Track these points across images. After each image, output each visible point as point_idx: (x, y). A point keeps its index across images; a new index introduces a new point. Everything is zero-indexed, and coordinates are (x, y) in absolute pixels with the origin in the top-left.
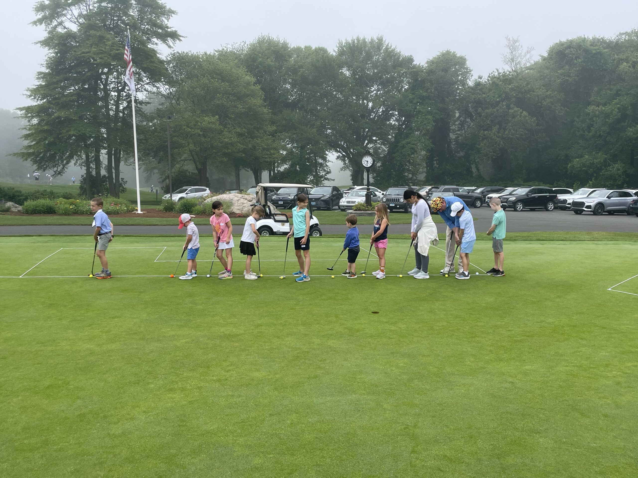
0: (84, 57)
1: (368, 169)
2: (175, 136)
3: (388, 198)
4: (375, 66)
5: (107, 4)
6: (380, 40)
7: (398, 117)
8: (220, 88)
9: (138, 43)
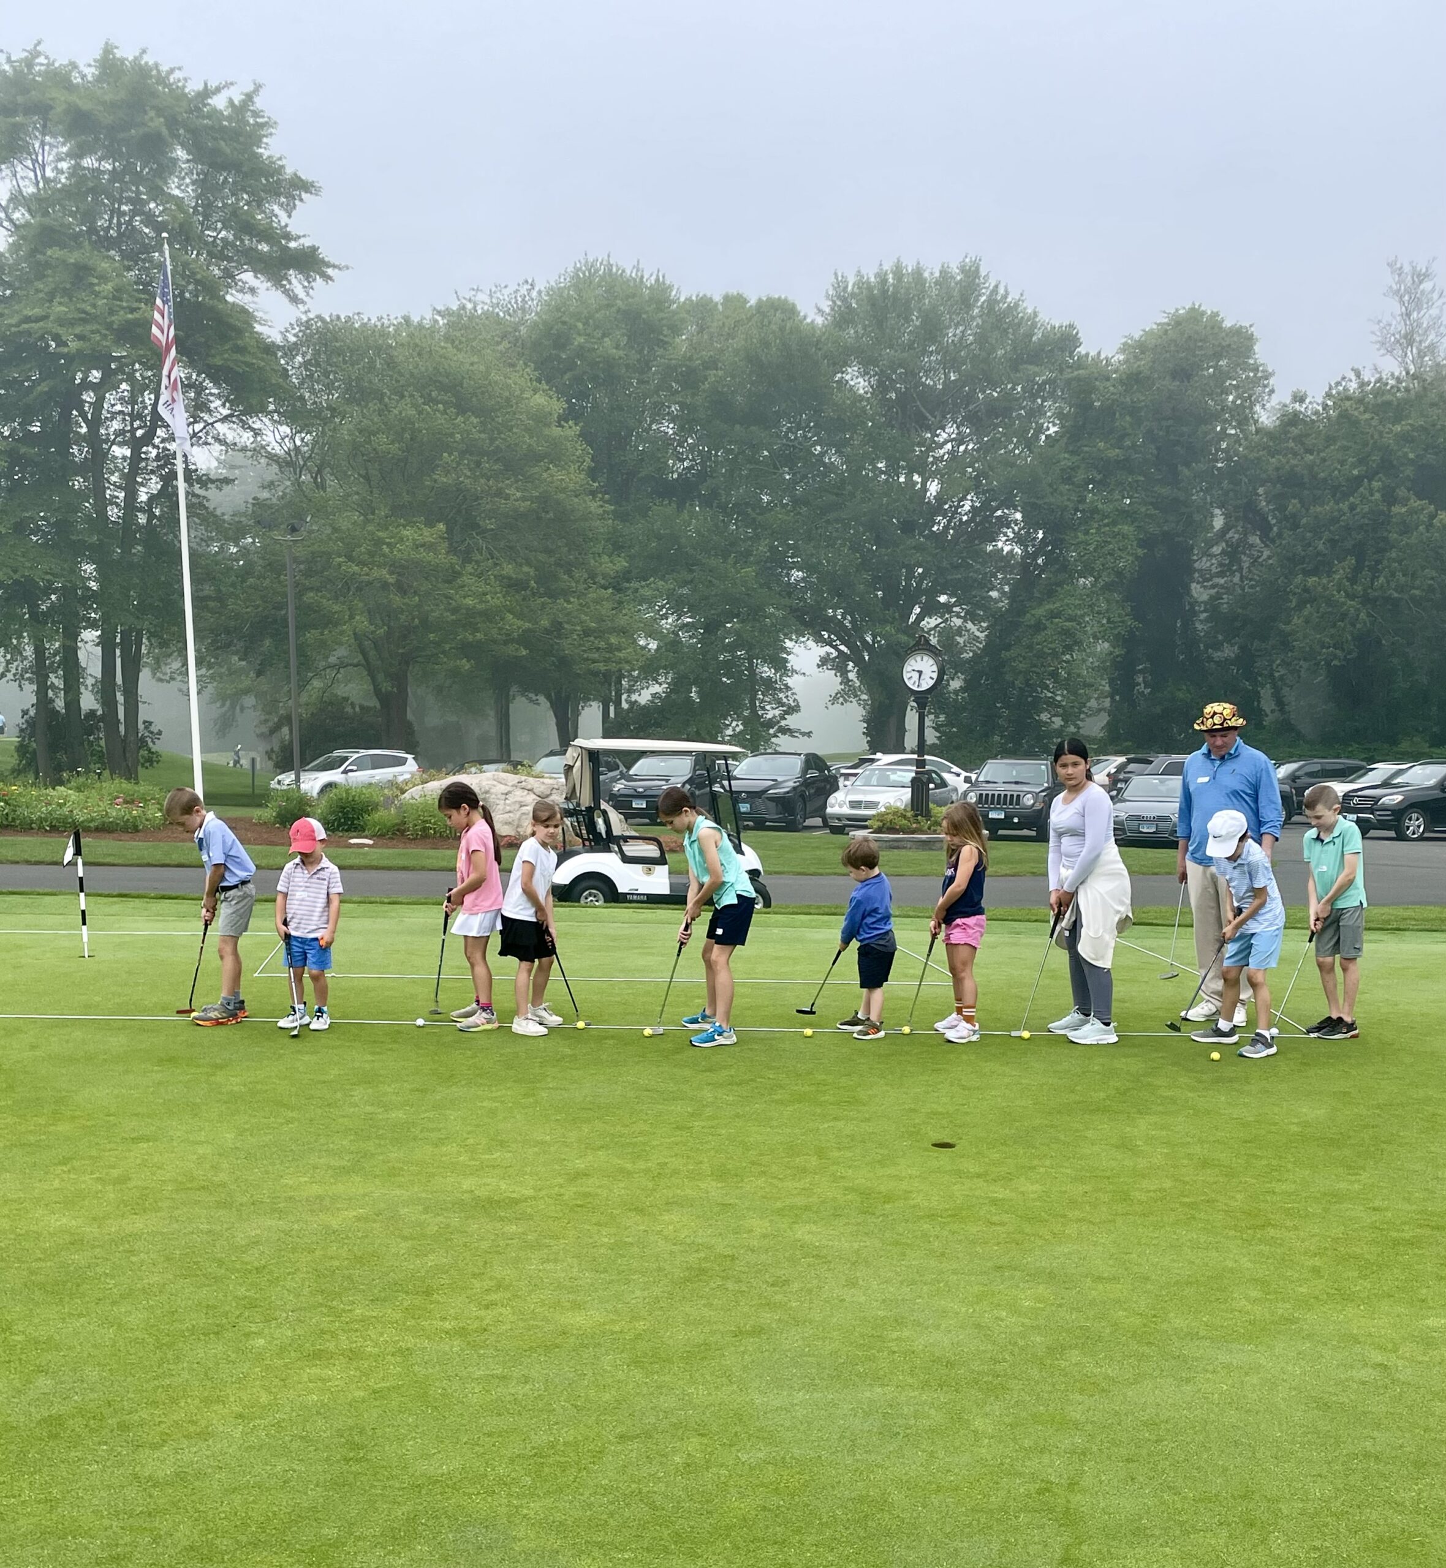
0: (29, 333)
1: (922, 699)
2: (311, 589)
3: (984, 793)
4: (950, 361)
5: (100, 160)
6: (971, 273)
7: (1023, 528)
8: (452, 435)
9: (196, 289)
